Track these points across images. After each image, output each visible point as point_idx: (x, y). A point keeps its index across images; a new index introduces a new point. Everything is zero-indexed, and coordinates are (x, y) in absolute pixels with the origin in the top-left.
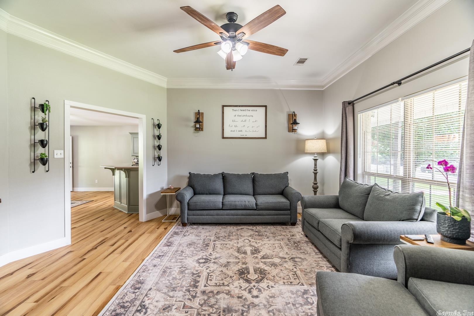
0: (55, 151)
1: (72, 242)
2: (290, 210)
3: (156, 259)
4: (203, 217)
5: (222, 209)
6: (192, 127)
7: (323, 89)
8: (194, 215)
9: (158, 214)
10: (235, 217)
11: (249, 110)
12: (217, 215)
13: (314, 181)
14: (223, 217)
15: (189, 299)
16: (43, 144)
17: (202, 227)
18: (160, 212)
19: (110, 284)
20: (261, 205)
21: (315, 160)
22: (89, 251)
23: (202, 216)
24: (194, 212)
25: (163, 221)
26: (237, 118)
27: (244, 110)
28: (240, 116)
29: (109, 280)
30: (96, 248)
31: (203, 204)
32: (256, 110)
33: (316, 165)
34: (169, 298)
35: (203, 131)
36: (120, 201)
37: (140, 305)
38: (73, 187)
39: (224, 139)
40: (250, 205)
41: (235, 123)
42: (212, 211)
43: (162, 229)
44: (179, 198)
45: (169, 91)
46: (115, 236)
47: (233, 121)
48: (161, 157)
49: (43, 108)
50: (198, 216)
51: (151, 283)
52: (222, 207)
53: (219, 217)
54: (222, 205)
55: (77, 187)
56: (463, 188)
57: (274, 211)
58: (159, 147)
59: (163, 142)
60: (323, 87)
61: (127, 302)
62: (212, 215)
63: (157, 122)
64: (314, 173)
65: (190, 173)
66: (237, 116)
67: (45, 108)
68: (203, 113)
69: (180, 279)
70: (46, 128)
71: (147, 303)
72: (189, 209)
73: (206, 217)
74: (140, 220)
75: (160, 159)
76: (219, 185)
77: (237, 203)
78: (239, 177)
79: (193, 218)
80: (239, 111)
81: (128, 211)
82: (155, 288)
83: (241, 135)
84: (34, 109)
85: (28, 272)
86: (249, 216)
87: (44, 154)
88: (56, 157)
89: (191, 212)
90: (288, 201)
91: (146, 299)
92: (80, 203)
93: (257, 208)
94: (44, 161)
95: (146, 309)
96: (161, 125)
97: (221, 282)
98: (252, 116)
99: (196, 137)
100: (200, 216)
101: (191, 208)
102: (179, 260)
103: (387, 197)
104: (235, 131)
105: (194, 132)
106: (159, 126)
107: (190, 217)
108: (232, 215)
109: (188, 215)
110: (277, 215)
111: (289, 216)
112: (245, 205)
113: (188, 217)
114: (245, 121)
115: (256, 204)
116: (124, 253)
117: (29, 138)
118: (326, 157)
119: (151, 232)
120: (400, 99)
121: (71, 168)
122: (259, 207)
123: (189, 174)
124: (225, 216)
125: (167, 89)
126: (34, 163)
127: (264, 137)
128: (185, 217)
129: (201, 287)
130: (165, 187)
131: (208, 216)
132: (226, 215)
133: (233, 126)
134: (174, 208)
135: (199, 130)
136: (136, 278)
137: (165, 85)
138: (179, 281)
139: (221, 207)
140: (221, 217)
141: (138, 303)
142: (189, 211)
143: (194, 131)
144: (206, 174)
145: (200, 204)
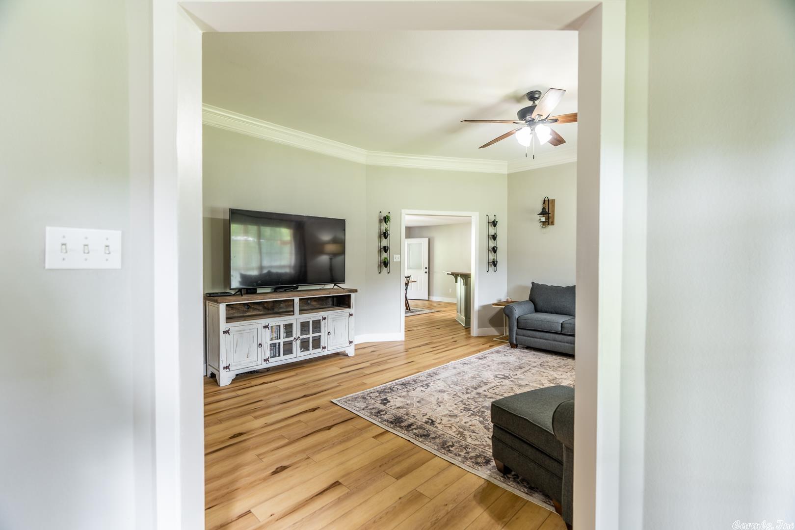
0: (395, 256)
1: (405, 339)
3: (459, 364)
4: (536, 339)
5: (560, 333)
8: (524, 336)
9: (493, 331)
12: (554, 340)
14: (562, 344)
15: (463, 393)
16: (386, 249)
17: (534, 353)
18: (496, 330)
19: (415, 369)
22: (414, 347)
23: (534, 339)
24: (525, 332)
25: (494, 339)
29: (416, 366)
30: (420, 347)
31: (535, 322)
34: (448, 387)
35: (553, 225)
36: (461, 313)
37: (426, 384)
38: (429, 295)
42: (547, 335)
43: (487, 346)
44: (507, 312)
45: (511, 177)
46: (440, 342)
48: (497, 261)
49: (386, 219)
50: (529, 338)
51: (443, 376)
52: (561, 331)
53: (556, 343)
54: (562, 327)
55: (433, 296)
58: (494, 250)
59: (501, 243)
61: (419, 380)
62: (548, 340)
63: (492, 219)
65: (533, 283)
67: (387, 220)
68: (553, 201)
69: (467, 381)
70: (388, 236)
71: (430, 385)
72: (518, 327)
73: (538, 340)
74: (472, 334)
75: (495, 263)
79: (523, 339)
81: (466, 325)
82: (443, 380)
84: (381, 221)
85: (372, 349)
87: (386, 258)
88: (394, 261)
89: (520, 331)
91: (433, 382)
92: (428, 311)
94: (385, 264)
95: (428, 387)
96: (497, 222)
97: (502, 393)
99: (544, 233)
100: (532, 339)
101: (520, 325)
102: (479, 370)
105: (542, 228)
106: (494, 224)
107: (519, 337)
109: (517, 334)
113: (517, 336)
116: (438, 354)
117: (378, 245)
119: (475, 346)
121: (427, 274)
124: (565, 343)
125: (508, 175)
126: (380, 266)
128: (513, 336)
129: (480, 390)
130: (504, 300)
131: (541, 340)
132: (567, 343)
135: (548, 225)
136: (434, 371)
137: (505, 171)
138: (466, 382)
141: (425, 383)
142: (518, 329)
144: (555, 285)
145: (531, 322)
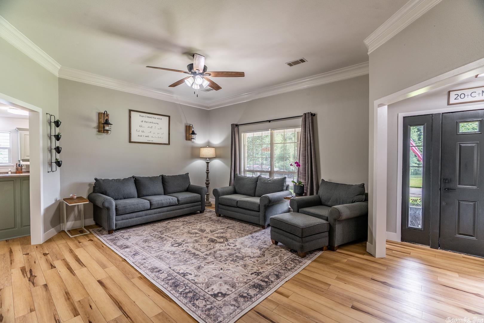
2: (200, 201)
4: (133, 219)
5: (150, 209)
6: (94, 128)
7: (208, 110)
8: (122, 220)
9: (53, 232)
10: (162, 214)
11: (155, 118)
12: (146, 215)
13: (207, 178)
14: (151, 216)
18: (55, 229)
20: (182, 201)
21: (207, 163)
23: (131, 219)
24: (123, 216)
25: (71, 237)
26: (143, 124)
27: (150, 117)
28: (147, 122)
32: (161, 119)
33: (208, 166)
35: (108, 133)
39: (131, 143)
40: (173, 202)
41: (141, 129)
42: (141, 213)
45: (62, 81)
47: (140, 126)
48: (61, 161)
50: (127, 220)
53: (147, 216)
54: (150, 205)
56: (300, 173)
57: (190, 204)
58: (59, 150)
60: (208, 108)
62: (141, 216)
64: (207, 173)
66: (144, 121)
72: (117, 215)
73: (135, 219)
74: (32, 243)
75: (59, 164)
76: (132, 189)
77: (163, 201)
78: (152, 179)
79: (121, 223)
80: (145, 117)
83: (148, 141)
86: (173, 211)
90: (199, 195)
93: (179, 203)
96: (60, 122)
98: (158, 124)
99: (99, 139)
101: (119, 212)
103: (269, 182)
104: (142, 136)
105: (97, 134)
106: (57, 124)
108: (159, 213)
109: (116, 220)
110: (192, 207)
111: (201, 206)
112: (170, 203)
113: (117, 222)
114: (152, 127)
115: (178, 200)
118: (213, 160)
120: (270, 129)
122: (181, 202)
123: (95, 180)
124: (153, 214)
125: (59, 78)
127: (168, 143)
128: (113, 223)
131: (137, 218)
133: (140, 131)
134: (71, 222)
135: (103, 132)
137: (57, 73)
139: (149, 207)
140: (150, 216)
143: (97, 132)
145: (130, 207)
